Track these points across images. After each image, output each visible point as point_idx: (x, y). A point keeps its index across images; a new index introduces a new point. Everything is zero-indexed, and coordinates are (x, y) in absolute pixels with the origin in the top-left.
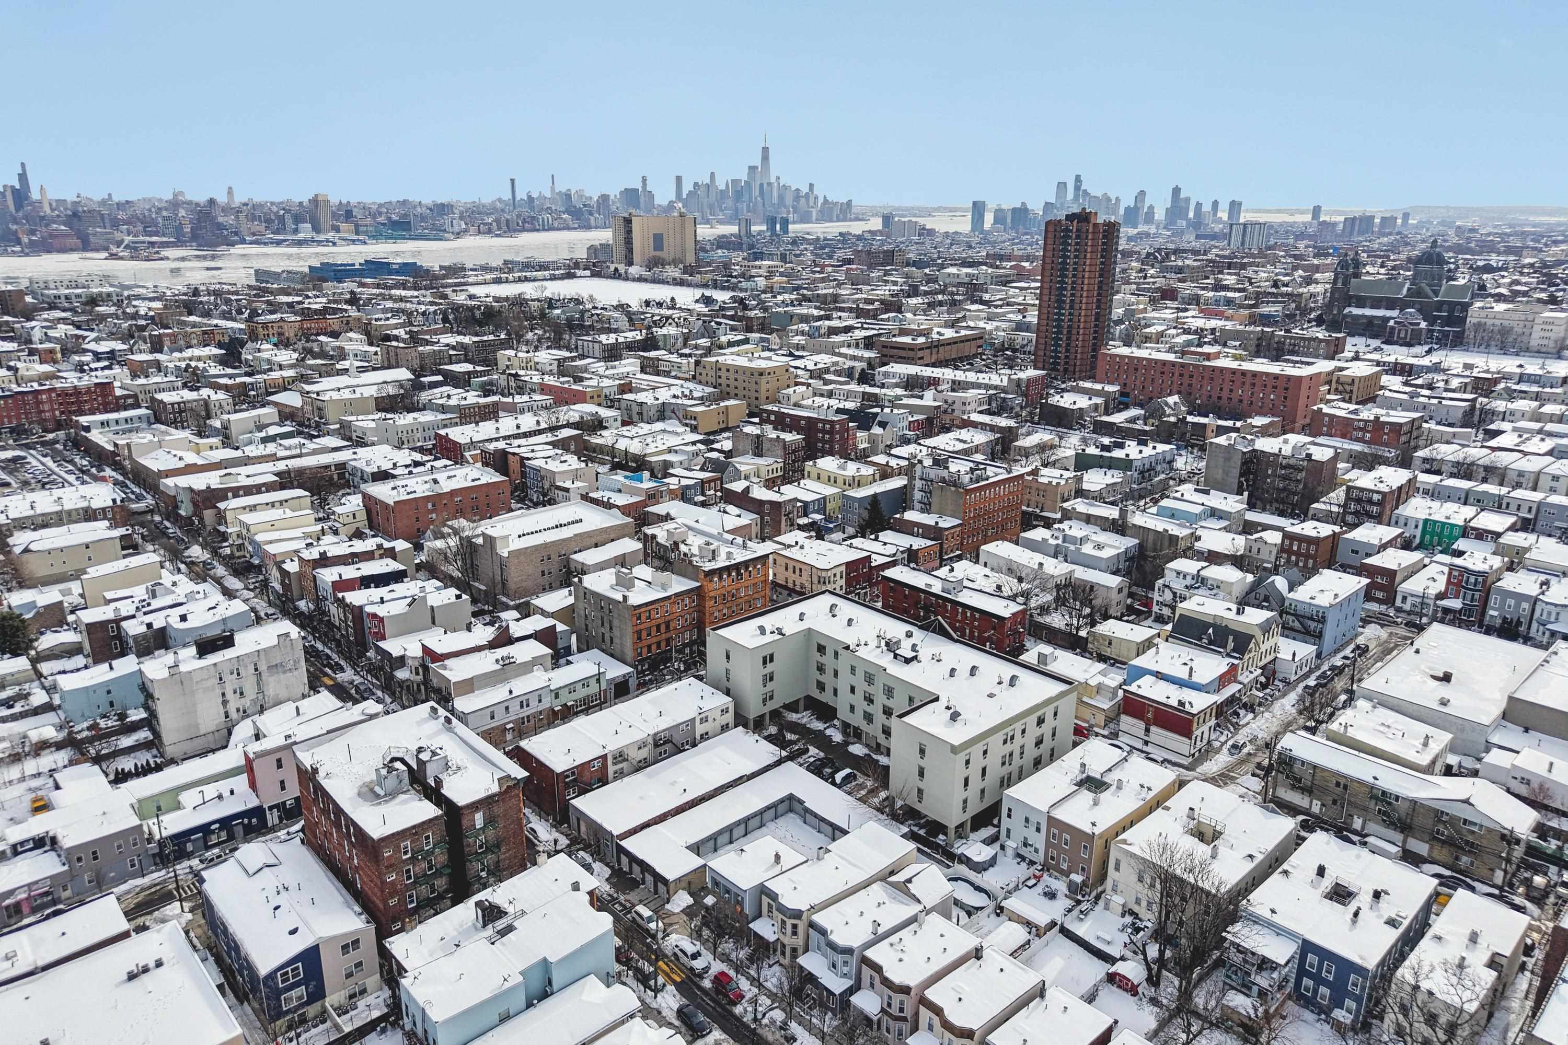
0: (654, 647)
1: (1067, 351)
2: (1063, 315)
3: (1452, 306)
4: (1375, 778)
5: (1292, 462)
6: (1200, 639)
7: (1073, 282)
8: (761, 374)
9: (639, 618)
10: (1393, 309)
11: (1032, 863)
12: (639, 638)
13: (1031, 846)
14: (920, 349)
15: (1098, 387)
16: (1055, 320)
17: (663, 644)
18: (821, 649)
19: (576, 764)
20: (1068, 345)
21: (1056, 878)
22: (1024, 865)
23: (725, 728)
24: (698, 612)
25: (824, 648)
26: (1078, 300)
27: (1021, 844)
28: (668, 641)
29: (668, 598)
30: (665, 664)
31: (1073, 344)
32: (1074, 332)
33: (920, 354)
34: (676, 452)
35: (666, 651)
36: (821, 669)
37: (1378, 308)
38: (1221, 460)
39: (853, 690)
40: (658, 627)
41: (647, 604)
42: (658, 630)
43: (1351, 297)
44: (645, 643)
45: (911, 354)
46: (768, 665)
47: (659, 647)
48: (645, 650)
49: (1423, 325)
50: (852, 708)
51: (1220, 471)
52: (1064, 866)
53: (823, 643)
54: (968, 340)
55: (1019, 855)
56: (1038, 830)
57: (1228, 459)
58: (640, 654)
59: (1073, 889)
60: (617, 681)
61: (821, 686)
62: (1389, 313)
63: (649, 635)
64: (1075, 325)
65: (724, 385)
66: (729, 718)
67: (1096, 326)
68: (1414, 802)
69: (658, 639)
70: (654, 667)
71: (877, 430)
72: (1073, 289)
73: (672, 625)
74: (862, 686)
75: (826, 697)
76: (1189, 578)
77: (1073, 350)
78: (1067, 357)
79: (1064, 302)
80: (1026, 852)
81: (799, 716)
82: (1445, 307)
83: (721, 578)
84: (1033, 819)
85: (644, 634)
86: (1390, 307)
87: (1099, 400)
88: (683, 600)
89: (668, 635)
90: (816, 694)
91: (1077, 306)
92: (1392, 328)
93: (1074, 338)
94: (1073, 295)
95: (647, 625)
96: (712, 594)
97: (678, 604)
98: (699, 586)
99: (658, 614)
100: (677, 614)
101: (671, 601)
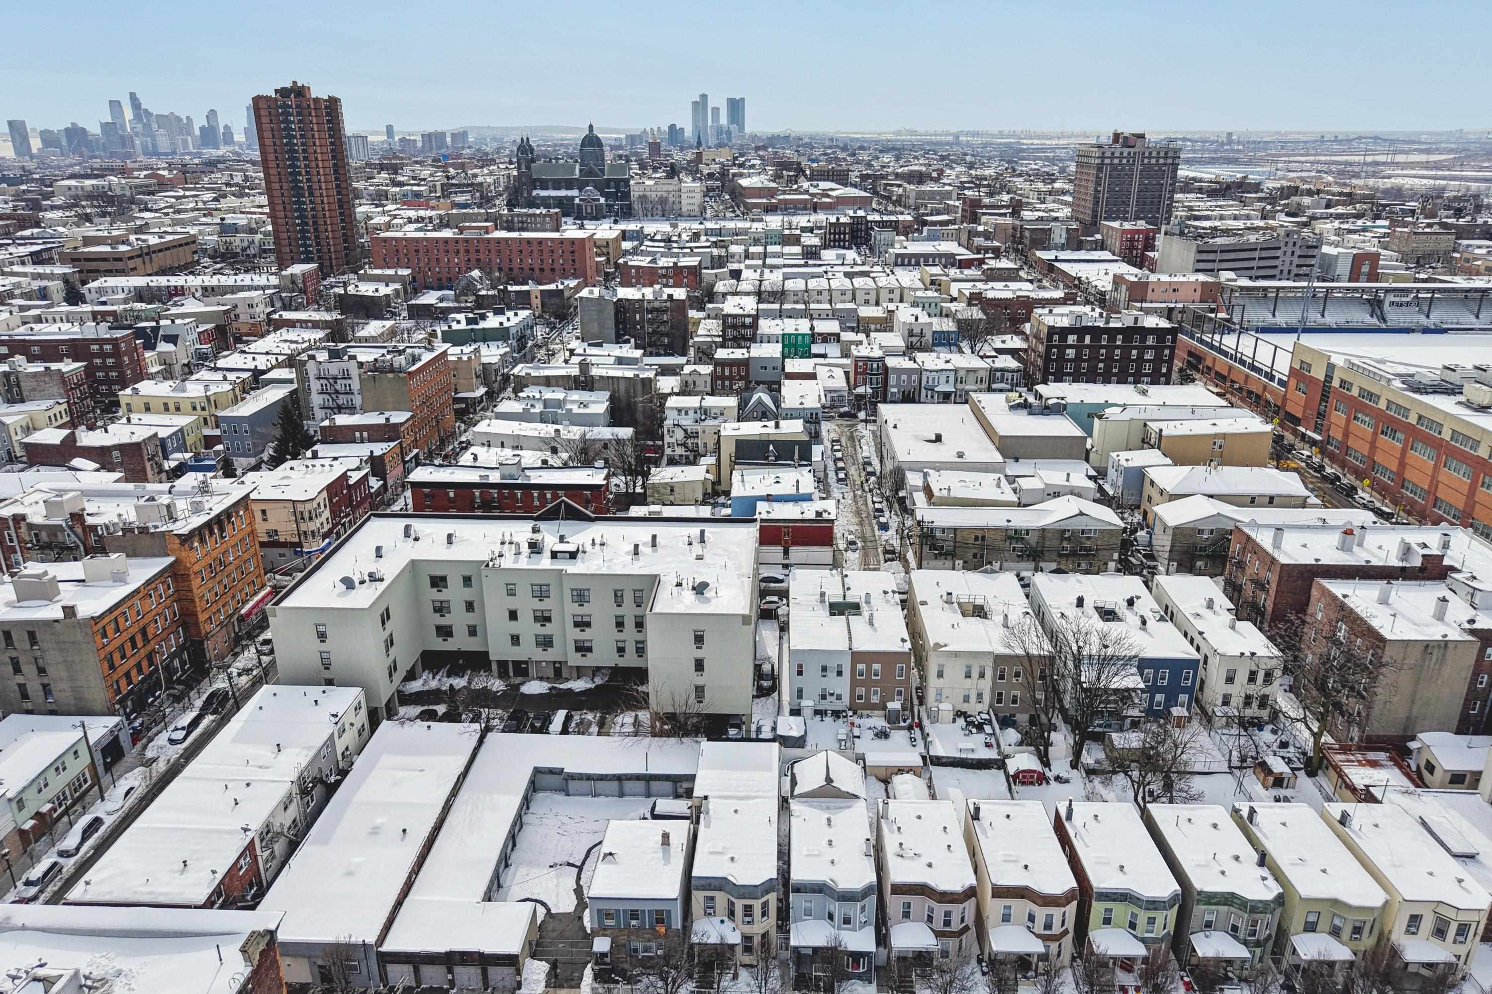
0: (134, 673)
1: (318, 244)
2: (304, 203)
3: (617, 182)
4: (1009, 521)
5: (657, 304)
6: (767, 458)
7: (306, 166)
9: (105, 635)
10: (572, 189)
11: (837, 714)
12: (112, 667)
13: (832, 694)
14: (131, 258)
15: (391, 272)
16: (296, 210)
17: (145, 664)
18: (438, 582)
19: (219, 876)
20: (317, 237)
21: (868, 716)
22: (828, 719)
23: (362, 732)
24: (178, 601)
25: (444, 579)
26: (315, 186)
27: (817, 698)
28: (150, 657)
29: (137, 592)
30: (153, 696)
31: (323, 236)
32: (321, 221)
33: (131, 264)
35: (151, 674)
36: (441, 609)
37: (559, 189)
38: (594, 313)
39: (513, 615)
40: (133, 640)
41: (111, 610)
42: (134, 646)
43: (535, 180)
44: (121, 671)
45: (119, 265)
46: (387, 625)
47: (140, 671)
48: (122, 683)
49: (602, 200)
50: (515, 640)
51: (596, 325)
52: (875, 699)
53: (439, 573)
54: (181, 245)
55: (817, 712)
56: (840, 673)
57: (601, 312)
58: (118, 691)
59: (893, 718)
60: (105, 743)
61: (445, 632)
62: (570, 193)
63: (123, 657)
64: (320, 214)
66: (364, 715)
67: (341, 214)
68: (1043, 530)
69: (137, 659)
70: (140, 706)
71: (164, 347)
72: (307, 173)
73: (150, 631)
74: (527, 605)
75: (460, 642)
76: (691, 413)
77: (324, 243)
78: (319, 251)
79: (302, 188)
80: (830, 704)
81: (420, 682)
82: (612, 184)
83: (202, 541)
84: (832, 664)
85: (117, 656)
86: (569, 187)
87: (398, 286)
88: (156, 589)
89: (149, 648)
90: (439, 645)
91: (317, 193)
92: (578, 205)
93: (322, 228)
94: (309, 180)
95: (117, 643)
96: (196, 568)
97: (150, 596)
98: (175, 561)
99: (127, 620)
100: (153, 613)
101: (141, 595)
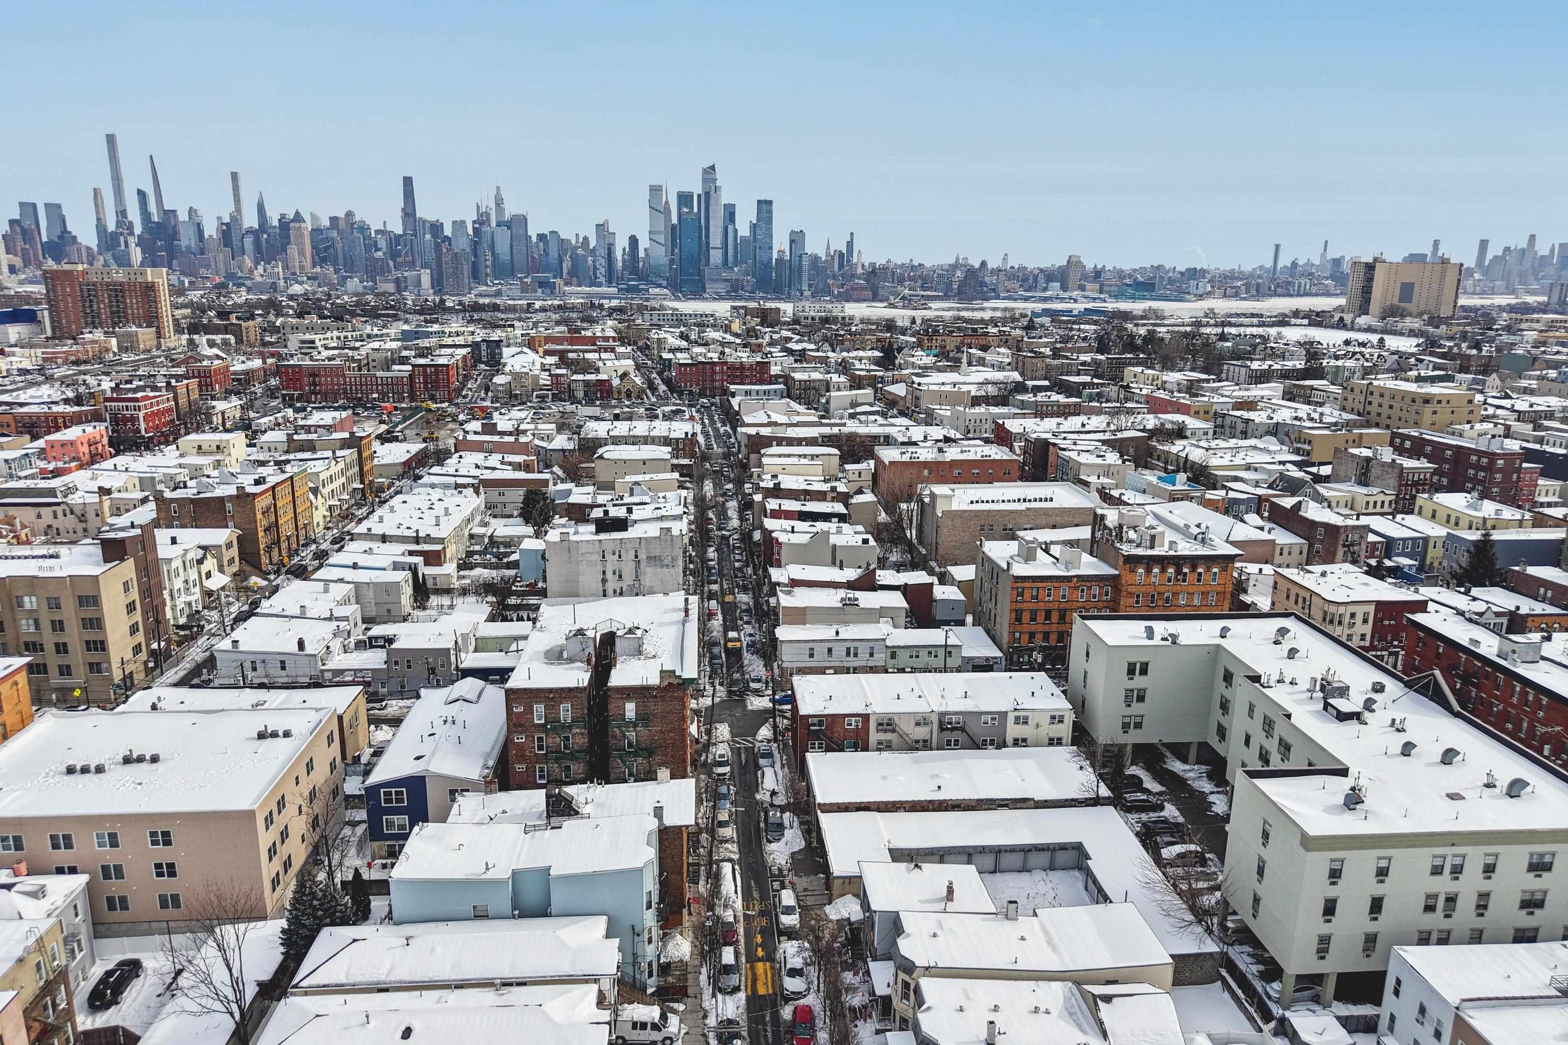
0: (1040, 637)
8: (1427, 401)
12: (1019, 619)
18: (1228, 677)
19: (826, 712)
23: (1055, 742)
24: (1112, 609)
25: (1233, 676)
29: (1067, 579)
34: (1256, 470)
36: (1224, 706)
40: (1049, 613)
41: (1034, 579)
42: (1048, 617)
44: (1026, 628)
46: (1137, 677)
47: (1046, 639)
48: (1025, 637)
53: (1232, 668)
56: (1438, 1035)
58: (1019, 641)
60: (977, 662)
61: (1221, 733)
63: (1034, 619)
65: (1374, 414)
66: (1065, 730)
74: (1258, 737)
75: (1224, 749)
81: (1187, 767)
83: (1149, 571)
84: (1433, 1011)
85: (1026, 617)
88: (1089, 588)
90: (1214, 742)
95: (1032, 606)
96: (1132, 589)
97: (1083, 591)
98: (1118, 576)
99: (1049, 595)
100: (1079, 604)
101: (1072, 584)
